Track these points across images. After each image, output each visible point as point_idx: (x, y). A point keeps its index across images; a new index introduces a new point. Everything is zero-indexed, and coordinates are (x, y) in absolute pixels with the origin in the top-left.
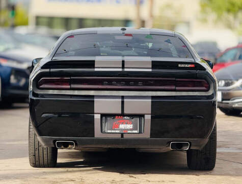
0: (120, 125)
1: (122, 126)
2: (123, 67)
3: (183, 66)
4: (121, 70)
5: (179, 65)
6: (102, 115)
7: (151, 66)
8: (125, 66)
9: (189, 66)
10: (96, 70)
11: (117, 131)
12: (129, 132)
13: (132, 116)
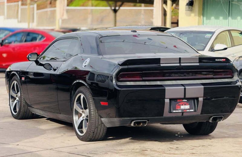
0: (181, 106)
1: (182, 107)
2: (180, 63)
3: (219, 60)
4: (178, 65)
5: (216, 60)
6: (171, 100)
7: (198, 62)
8: (181, 62)
9: (222, 60)
10: (162, 65)
11: (179, 111)
12: (188, 111)
13: (189, 99)
